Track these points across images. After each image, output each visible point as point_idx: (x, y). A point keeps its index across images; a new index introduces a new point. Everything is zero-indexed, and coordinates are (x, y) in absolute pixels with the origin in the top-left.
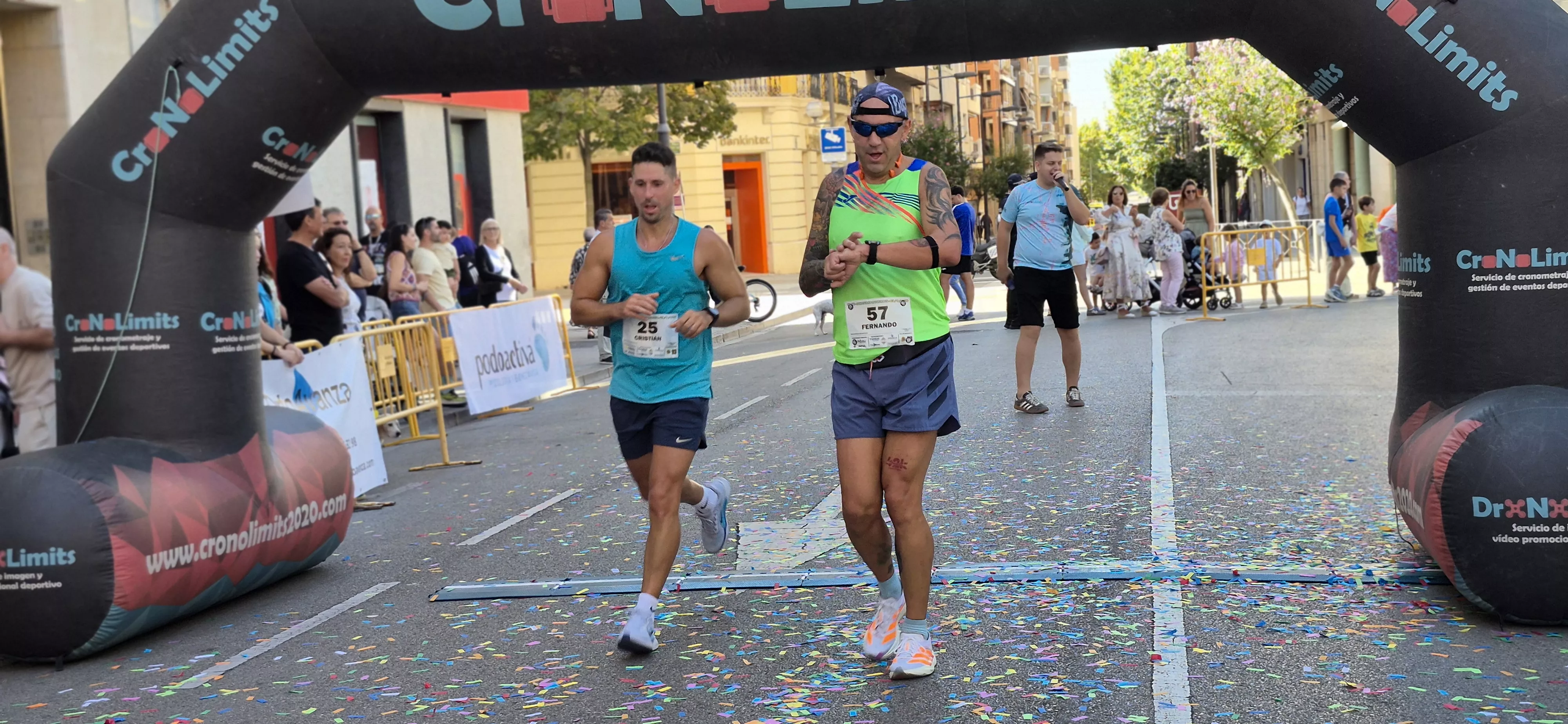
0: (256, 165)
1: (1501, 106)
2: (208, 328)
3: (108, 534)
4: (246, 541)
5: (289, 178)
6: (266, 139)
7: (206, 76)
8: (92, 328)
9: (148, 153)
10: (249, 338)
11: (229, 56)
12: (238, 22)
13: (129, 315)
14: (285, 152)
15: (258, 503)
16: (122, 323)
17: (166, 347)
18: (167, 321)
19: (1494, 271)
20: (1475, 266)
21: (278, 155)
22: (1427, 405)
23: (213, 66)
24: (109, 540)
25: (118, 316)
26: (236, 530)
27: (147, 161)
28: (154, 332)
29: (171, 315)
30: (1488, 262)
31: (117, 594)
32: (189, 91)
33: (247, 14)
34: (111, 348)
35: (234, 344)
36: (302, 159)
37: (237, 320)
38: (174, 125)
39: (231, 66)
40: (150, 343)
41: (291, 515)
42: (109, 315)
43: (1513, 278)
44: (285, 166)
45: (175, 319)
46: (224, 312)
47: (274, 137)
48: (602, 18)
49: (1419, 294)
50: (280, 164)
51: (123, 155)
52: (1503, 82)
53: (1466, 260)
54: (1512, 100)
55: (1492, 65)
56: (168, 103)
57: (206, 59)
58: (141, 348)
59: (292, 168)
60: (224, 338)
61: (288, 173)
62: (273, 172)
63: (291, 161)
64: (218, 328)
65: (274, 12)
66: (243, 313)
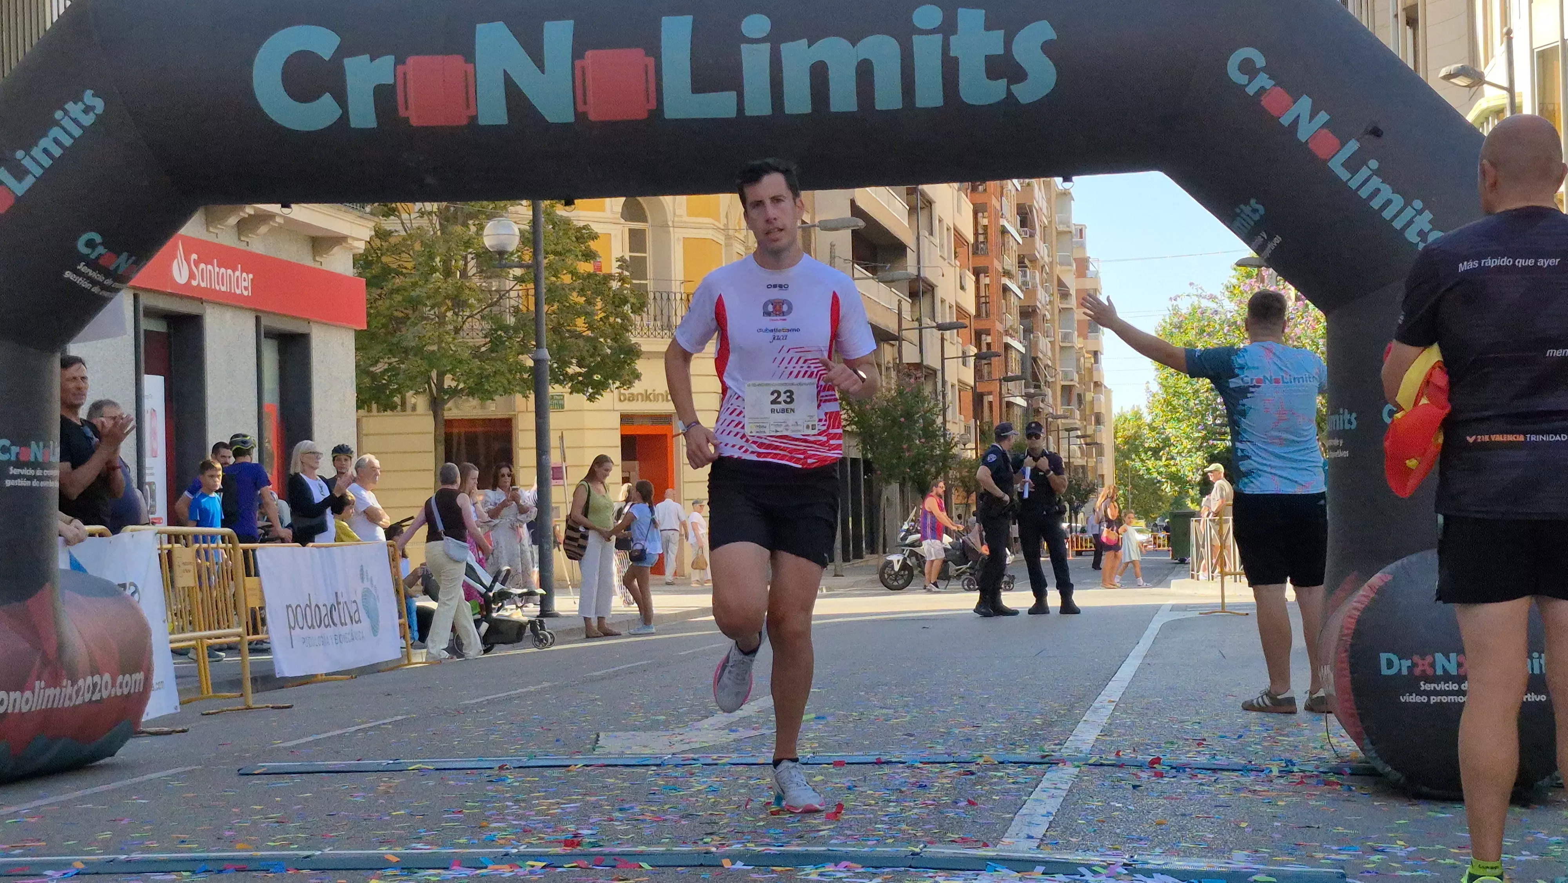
0: (68, 274)
2: (3, 457)
4: (30, 703)
5: (105, 294)
6: (81, 246)
7: (19, 172)
10: (46, 472)
11: (45, 151)
12: (58, 115)
14: (101, 261)
15: (45, 661)
21: (93, 264)
22: (1353, 576)
23: (27, 162)
26: (20, 686)
33: (69, 106)
35: (30, 478)
36: (120, 272)
37: (34, 451)
39: (47, 162)
41: (81, 683)
44: (100, 278)
46: (22, 439)
47: (90, 244)
48: (464, 122)
49: (1345, 455)
50: (95, 275)
52: (1430, 222)
55: (1418, 204)
57: (19, 154)
59: (108, 282)
60: (19, 470)
61: (104, 287)
62: (86, 285)
63: (107, 273)
64: (13, 458)
65: (99, 105)
66: (41, 444)
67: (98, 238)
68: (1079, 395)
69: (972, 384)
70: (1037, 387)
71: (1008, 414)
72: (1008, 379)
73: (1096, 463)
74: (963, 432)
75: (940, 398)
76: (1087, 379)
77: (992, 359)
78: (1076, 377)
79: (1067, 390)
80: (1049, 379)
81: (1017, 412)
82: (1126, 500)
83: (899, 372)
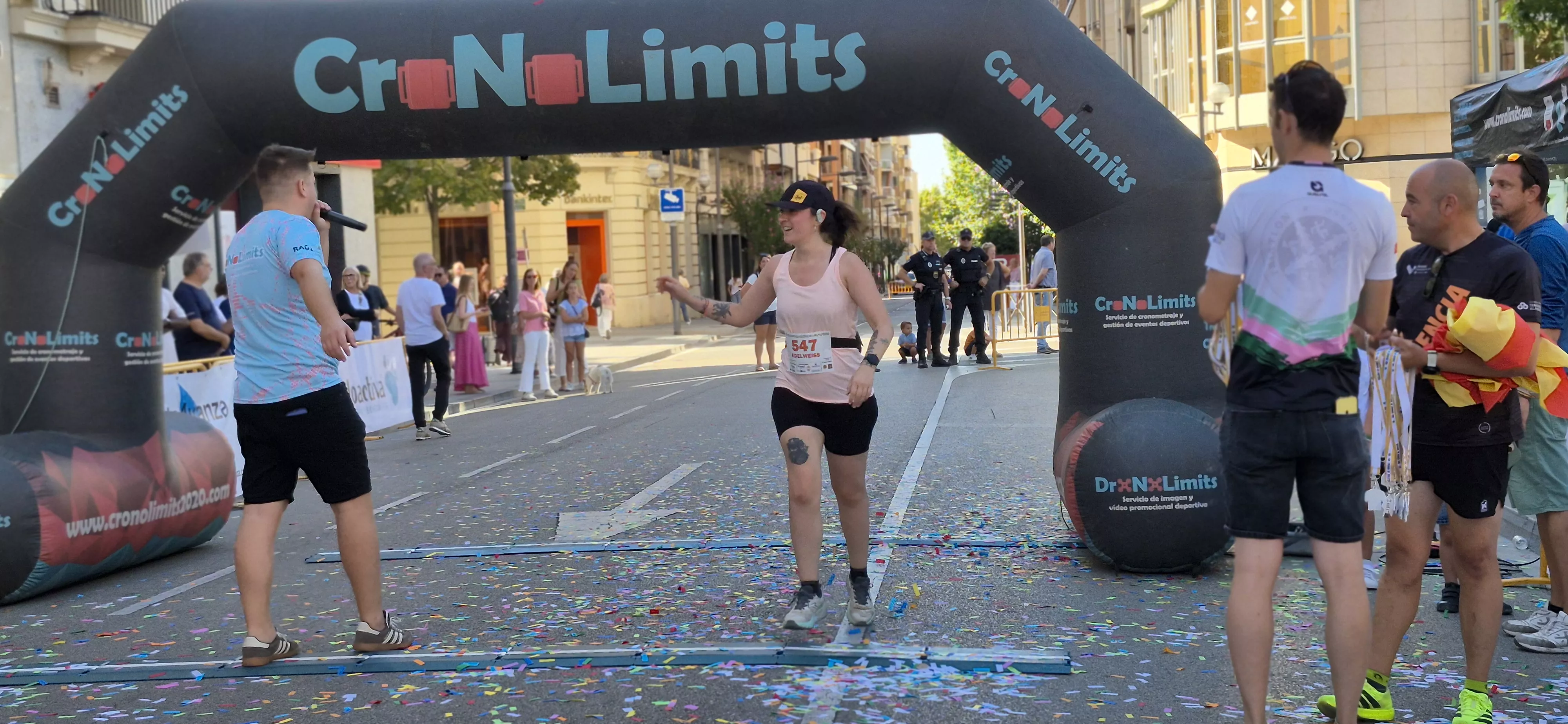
0: (166, 216)
1: (1124, 189)
2: (121, 345)
3: (36, 505)
4: (146, 517)
6: (174, 195)
7: (128, 144)
8: (27, 343)
9: (78, 204)
11: (146, 129)
12: (155, 103)
13: (59, 333)
14: (190, 205)
15: (157, 487)
16: (53, 339)
17: (87, 359)
18: (89, 338)
19: (1121, 312)
20: (1108, 309)
22: (1077, 414)
23: (133, 137)
24: (37, 509)
25: (49, 334)
27: (77, 210)
28: (78, 347)
29: (92, 333)
30: (1117, 306)
31: (42, 553)
32: (113, 156)
33: (162, 97)
34: (42, 360)
35: (143, 359)
36: (201, 210)
37: (146, 338)
38: (100, 182)
39: (148, 137)
40: (75, 355)
42: (41, 333)
43: (1135, 318)
44: (188, 216)
45: (95, 337)
46: (135, 332)
47: (181, 194)
48: (448, 106)
49: (1070, 330)
50: (185, 215)
51: (57, 206)
52: (1126, 171)
53: (1102, 304)
54: (1132, 185)
55: (1117, 159)
56: (96, 165)
57: (127, 132)
58: (67, 359)
59: (194, 218)
60: (136, 354)
61: (191, 222)
62: (178, 221)
63: (193, 213)
64: (130, 345)
65: (184, 95)
66: (150, 333)
67: (186, 189)
76: (899, 166)
78: (892, 165)
80: (873, 168)
81: (850, 193)
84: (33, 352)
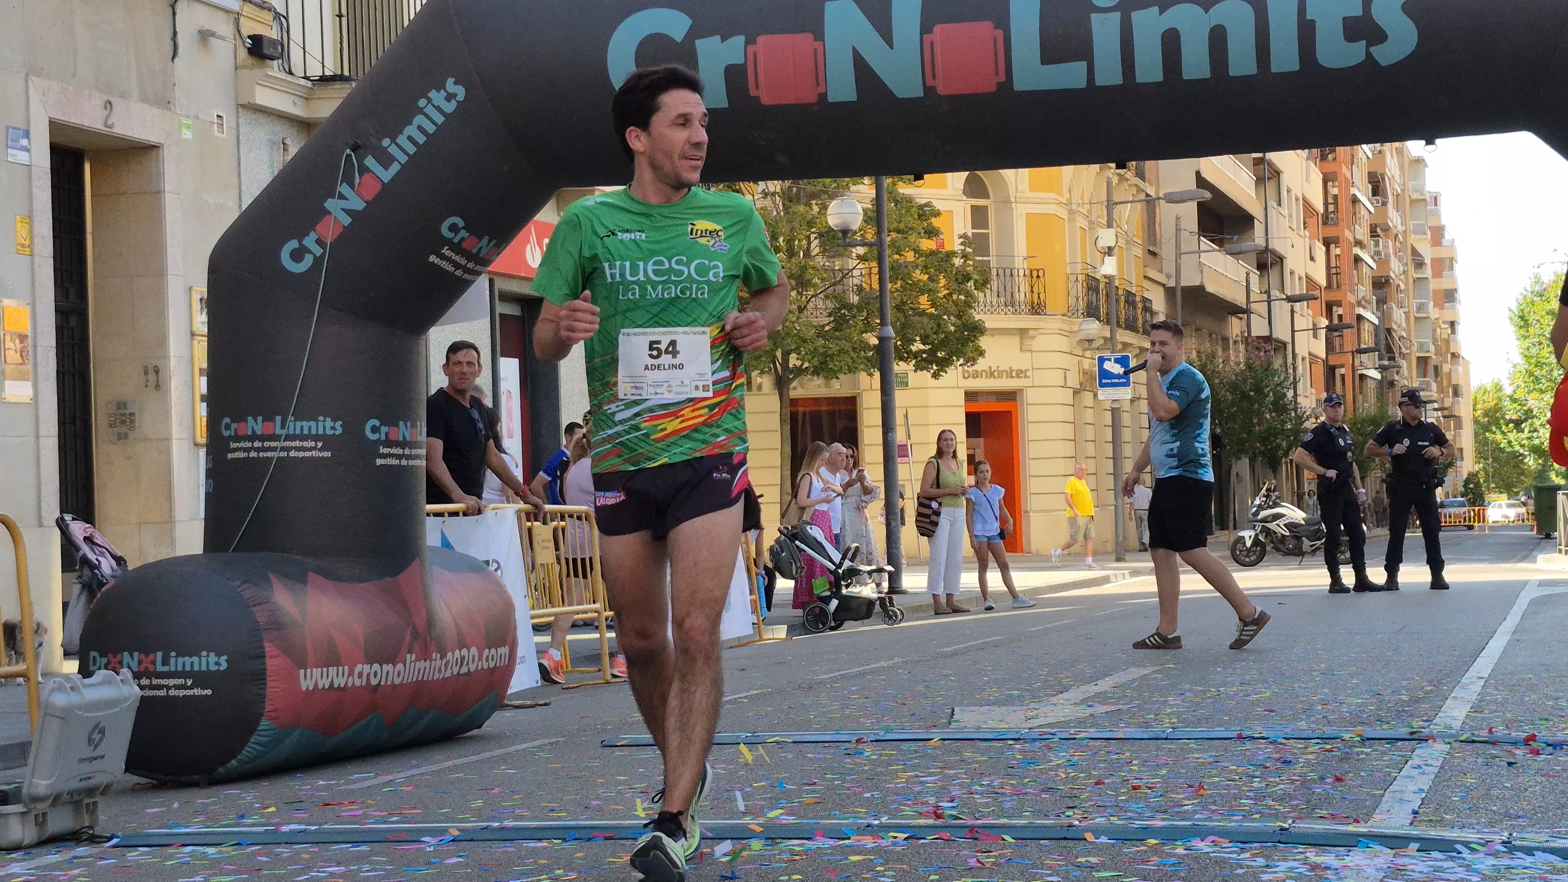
0: (433, 258)
2: (372, 437)
3: (261, 641)
4: (401, 676)
5: (467, 276)
6: (445, 231)
7: (386, 160)
8: (250, 433)
9: (320, 242)
10: (415, 452)
11: (410, 138)
12: (422, 103)
13: (291, 418)
14: (464, 245)
15: (416, 635)
16: (283, 427)
17: (327, 454)
18: (329, 426)
21: (457, 248)
23: (393, 150)
24: (262, 647)
25: (278, 419)
26: (392, 660)
27: (318, 251)
28: (316, 438)
29: (334, 420)
31: (268, 708)
32: (366, 176)
33: (432, 94)
34: (269, 454)
35: (399, 457)
36: (481, 256)
37: (403, 431)
38: (348, 212)
39: (412, 149)
40: (310, 449)
41: (449, 655)
42: (268, 419)
44: (463, 262)
45: (338, 425)
46: (391, 420)
47: (453, 228)
48: (813, 99)
50: (458, 258)
51: (293, 244)
56: (344, 189)
57: (386, 142)
58: (301, 454)
59: (470, 265)
60: (389, 449)
61: (466, 270)
62: (450, 268)
63: (470, 256)
64: (383, 438)
65: (460, 92)
66: (409, 424)
67: (460, 223)
68: (1436, 367)
69: (1324, 356)
70: (1392, 359)
71: (1361, 387)
72: (1361, 351)
73: (1455, 436)
74: (1314, 405)
75: (1291, 371)
76: (1443, 350)
77: (1345, 331)
78: (1432, 348)
79: (1423, 361)
80: (1404, 350)
81: (1371, 385)
82: (1487, 473)
83: (1247, 344)
84: (257, 444)
